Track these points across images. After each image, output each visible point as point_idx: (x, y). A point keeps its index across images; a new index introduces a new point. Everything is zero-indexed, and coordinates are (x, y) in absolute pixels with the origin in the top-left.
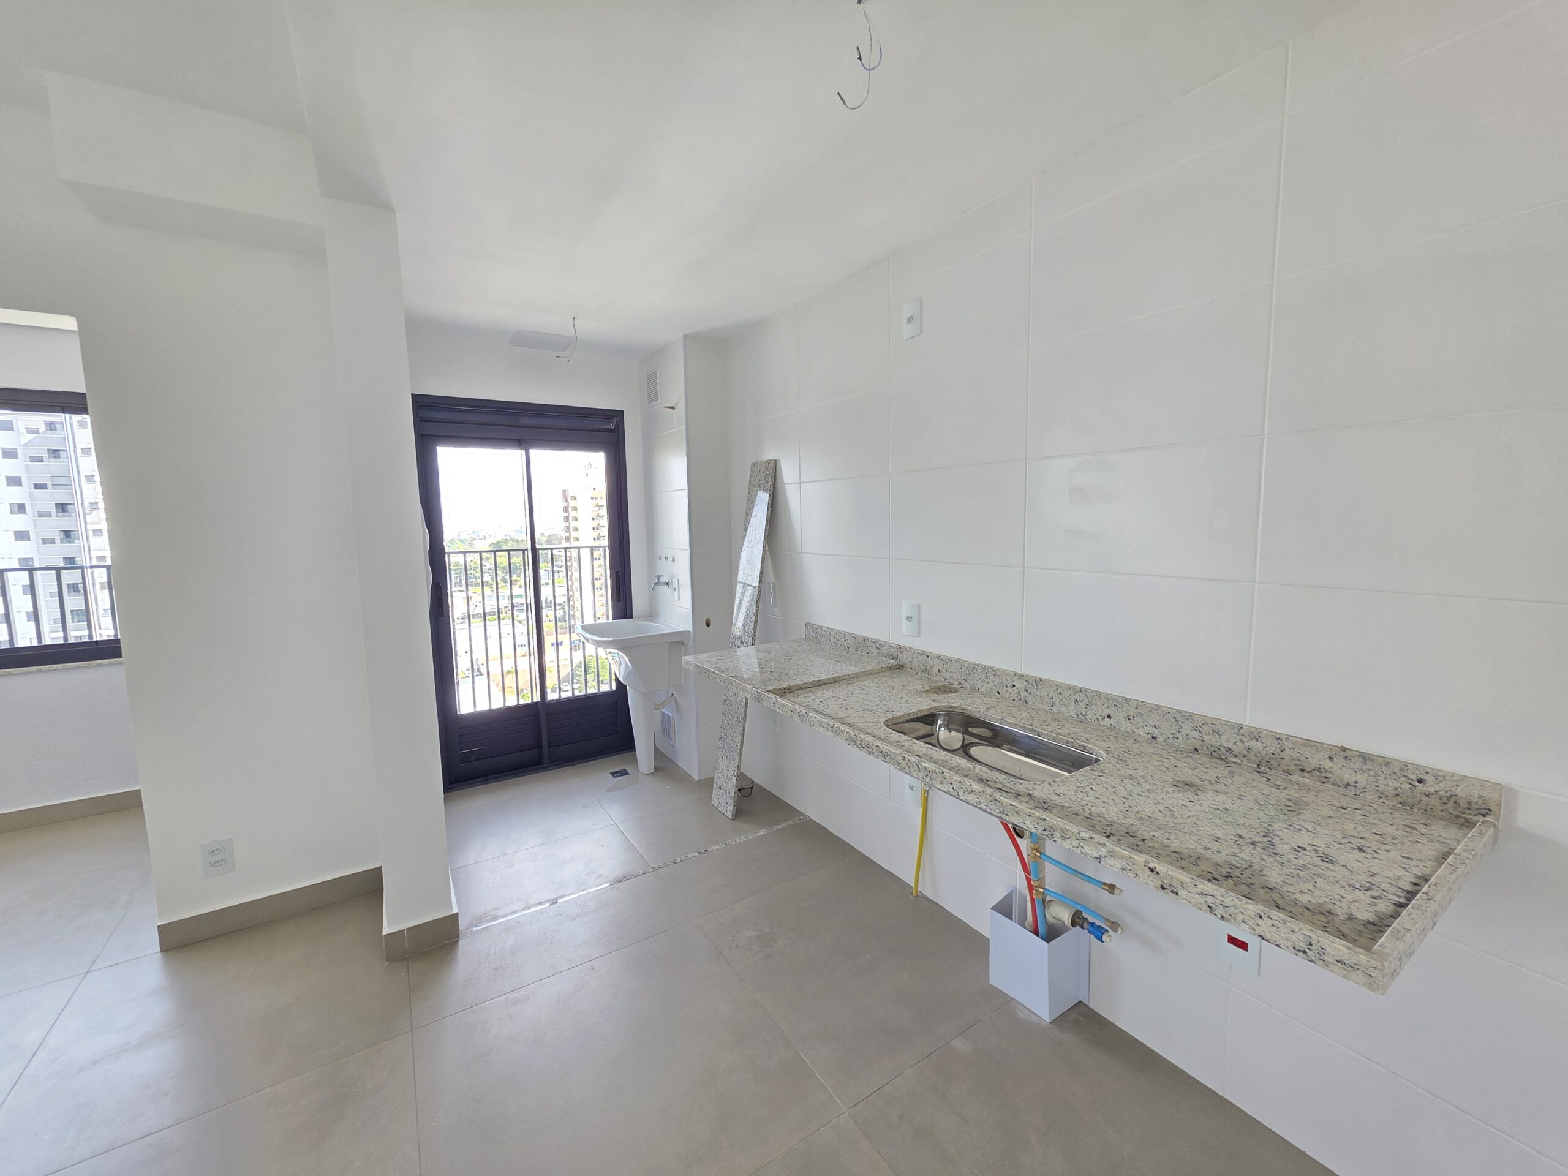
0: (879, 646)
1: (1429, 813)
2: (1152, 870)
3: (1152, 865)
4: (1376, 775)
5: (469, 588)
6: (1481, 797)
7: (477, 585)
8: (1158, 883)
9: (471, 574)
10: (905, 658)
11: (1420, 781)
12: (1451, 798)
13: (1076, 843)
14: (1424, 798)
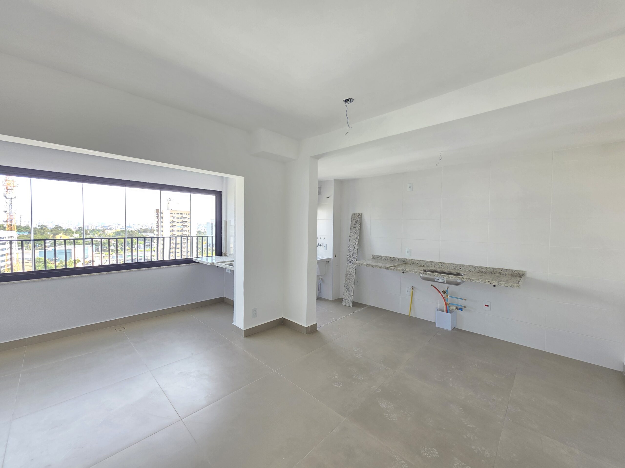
0: (398, 259)
1: (516, 276)
2: (489, 282)
3: (489, 281)
4: (508, 272)
5: (103, 252)
6: (522, 273)
7: (107, 251)
8: (490, 283)
9: (104, 246)
10: (407, 261)
11: (514, 272)
12: (519, 274)
13: (475, 281)
14: (515, 274)
